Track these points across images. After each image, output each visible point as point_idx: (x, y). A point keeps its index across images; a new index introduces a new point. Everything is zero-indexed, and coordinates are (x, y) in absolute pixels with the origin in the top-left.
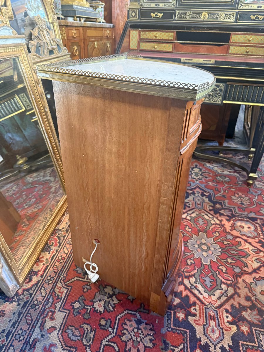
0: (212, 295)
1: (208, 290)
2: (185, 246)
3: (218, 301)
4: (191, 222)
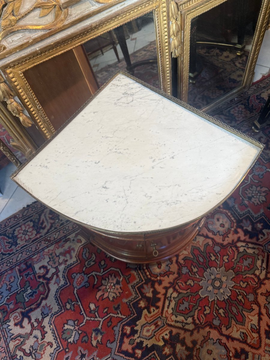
0: (175, 315)
1: (176, 310)
2: (203, 269)
3: (174, 322)
4: (238, 254)
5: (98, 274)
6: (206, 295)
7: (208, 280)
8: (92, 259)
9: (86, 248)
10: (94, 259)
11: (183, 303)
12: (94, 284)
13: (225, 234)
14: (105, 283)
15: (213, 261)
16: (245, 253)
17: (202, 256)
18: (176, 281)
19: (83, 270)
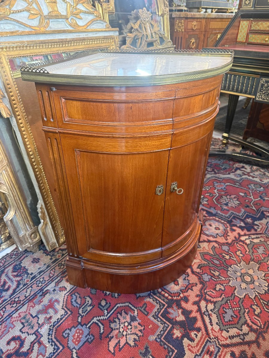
0: (225, 330)
1: (222, 324)
2: (224, 269)
3: (229, 339)
4: (247, 247)
5: (102, 318)
6: (244, 294)
7: (236, 278)
8: (88, 304)
9: (74, 294)
10: (90, 303)
11: (226, 313)
12: (100, 334)
13: (224, 234)
14: (116, 326)
15: (229, 259)
16: (253, 244)
17: (215, 258)
18: (202, 291)
19: (78, 321)
